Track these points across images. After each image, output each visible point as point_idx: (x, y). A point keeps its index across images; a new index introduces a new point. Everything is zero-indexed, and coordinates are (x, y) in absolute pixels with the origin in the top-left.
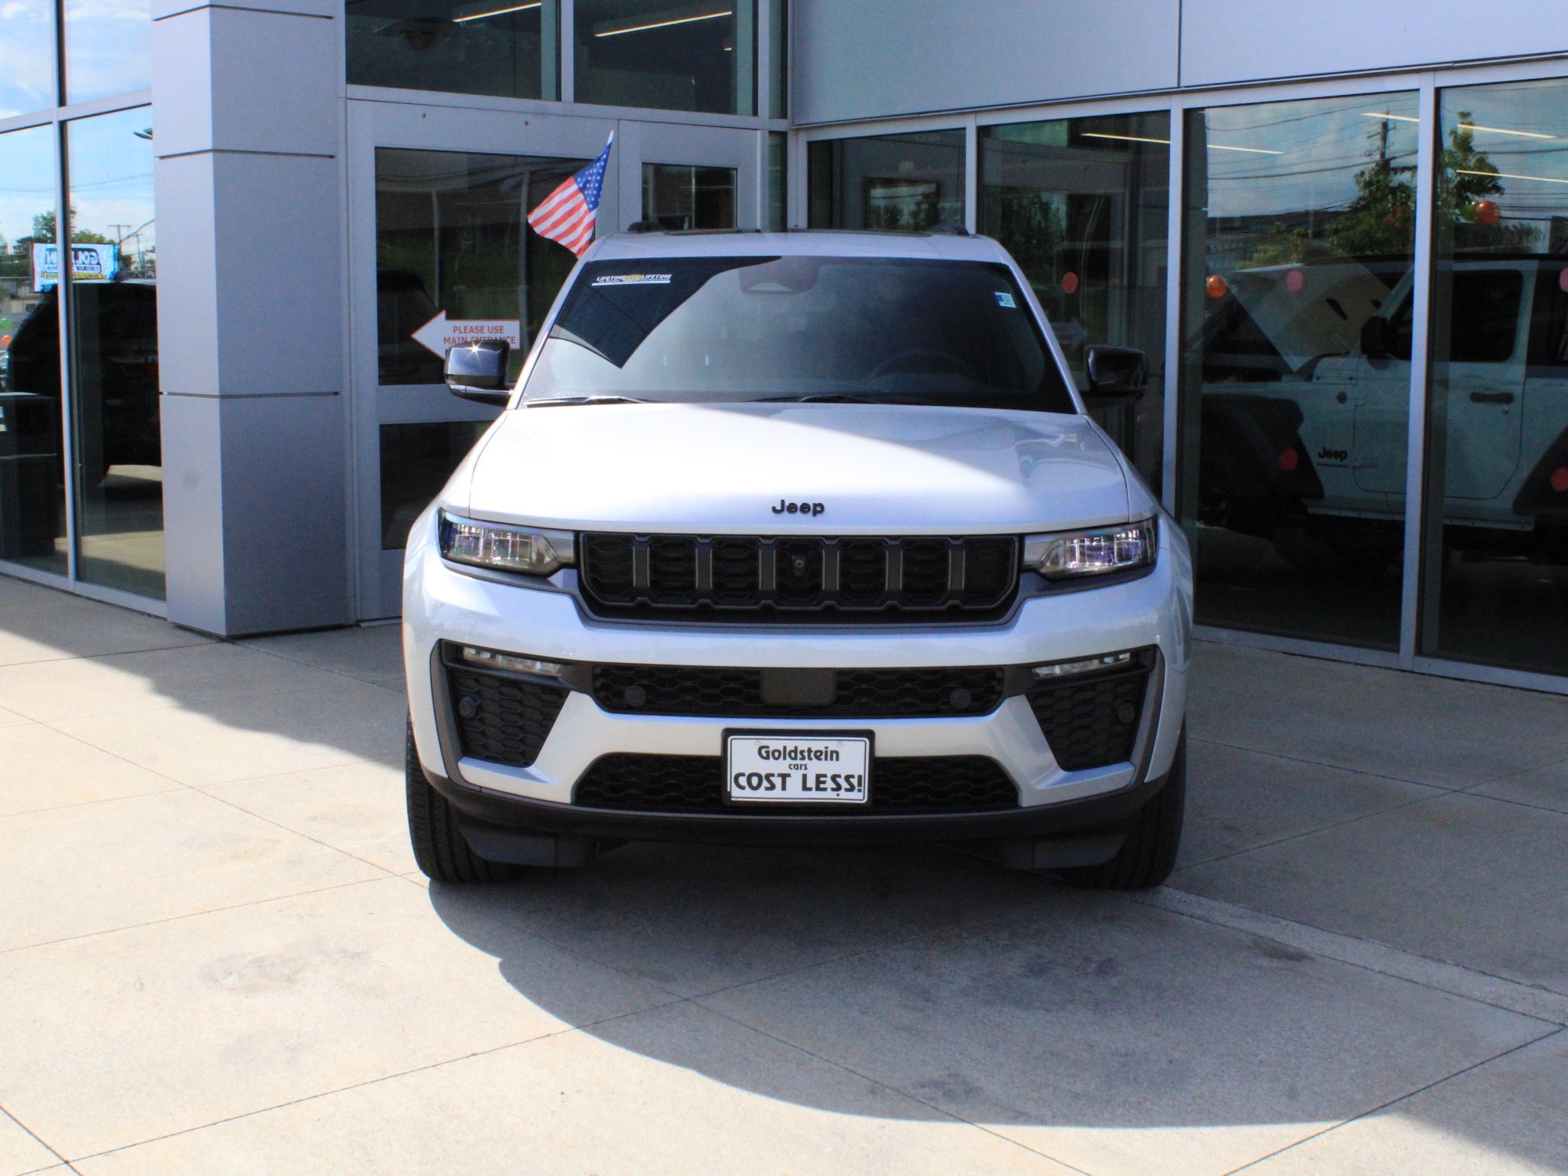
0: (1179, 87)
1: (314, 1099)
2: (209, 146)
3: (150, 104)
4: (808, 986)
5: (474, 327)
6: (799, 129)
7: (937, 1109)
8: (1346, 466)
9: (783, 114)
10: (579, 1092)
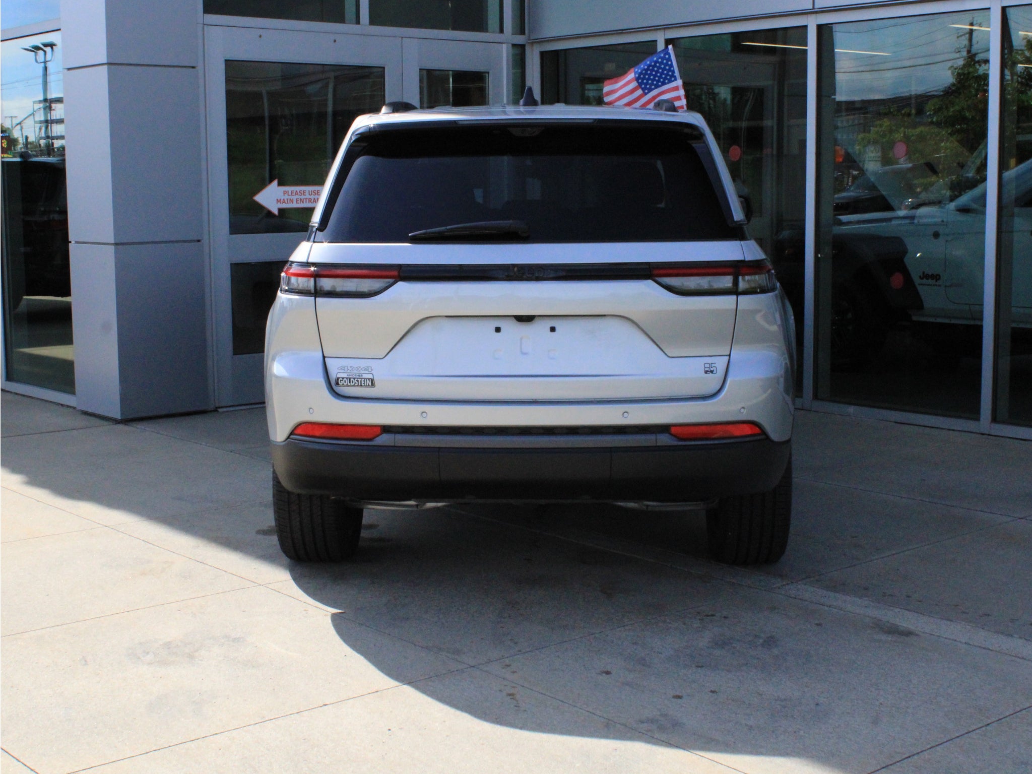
0: (814, 8)
1: (215, 736)
2: (105, 61)
3: (59, 30)
4: (558, 656)
5: (298, 192)
6: (534, 42)
7: (653, 737)
8: (940, 286)
9: (522, 32)
10: (401, 729)
